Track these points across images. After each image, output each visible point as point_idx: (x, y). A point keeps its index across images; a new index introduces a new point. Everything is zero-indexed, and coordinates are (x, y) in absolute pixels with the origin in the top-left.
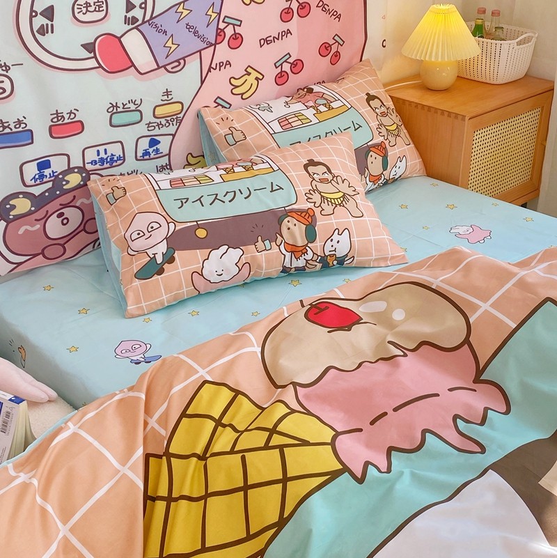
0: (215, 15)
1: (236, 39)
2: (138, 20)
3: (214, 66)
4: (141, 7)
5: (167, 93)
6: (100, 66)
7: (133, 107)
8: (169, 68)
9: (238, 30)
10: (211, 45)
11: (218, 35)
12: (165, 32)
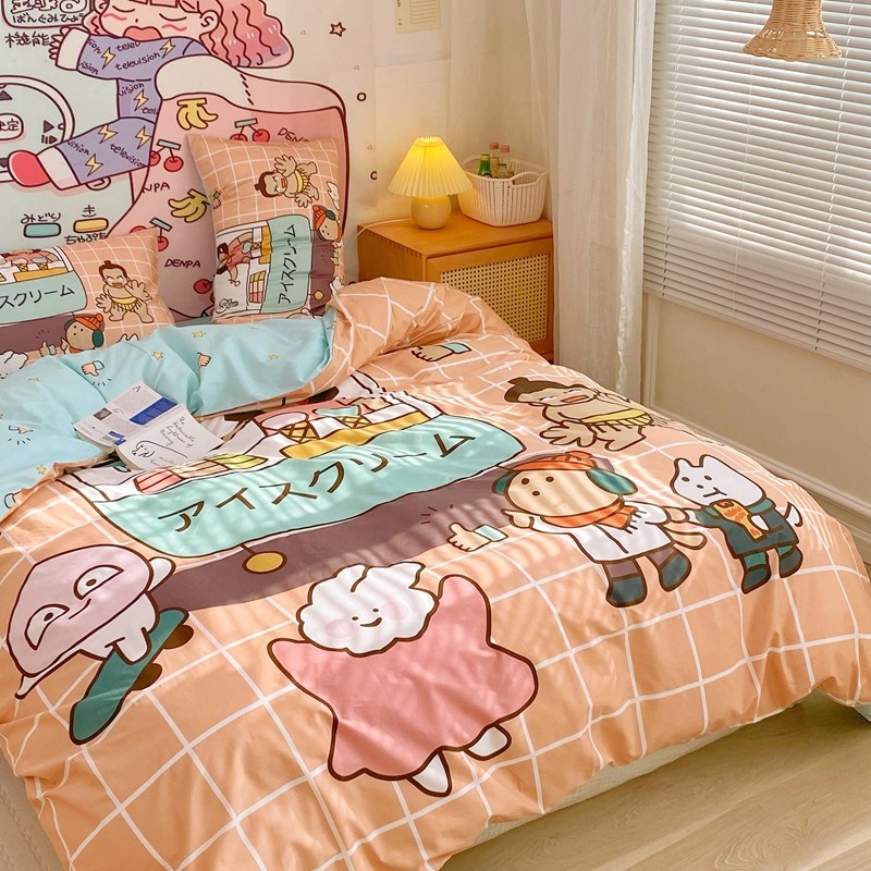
0: (145, 138)
1: (174, 162)
2: (56, 140)
3: (147, 186)
4: (59, 127)
5: (90, 209)
6: (14, 180)
7: (51, 220)
8: (91, 185)
9: (175, 153)
10: (144, 166)
11: (151, 156)
12: (87, 151)
